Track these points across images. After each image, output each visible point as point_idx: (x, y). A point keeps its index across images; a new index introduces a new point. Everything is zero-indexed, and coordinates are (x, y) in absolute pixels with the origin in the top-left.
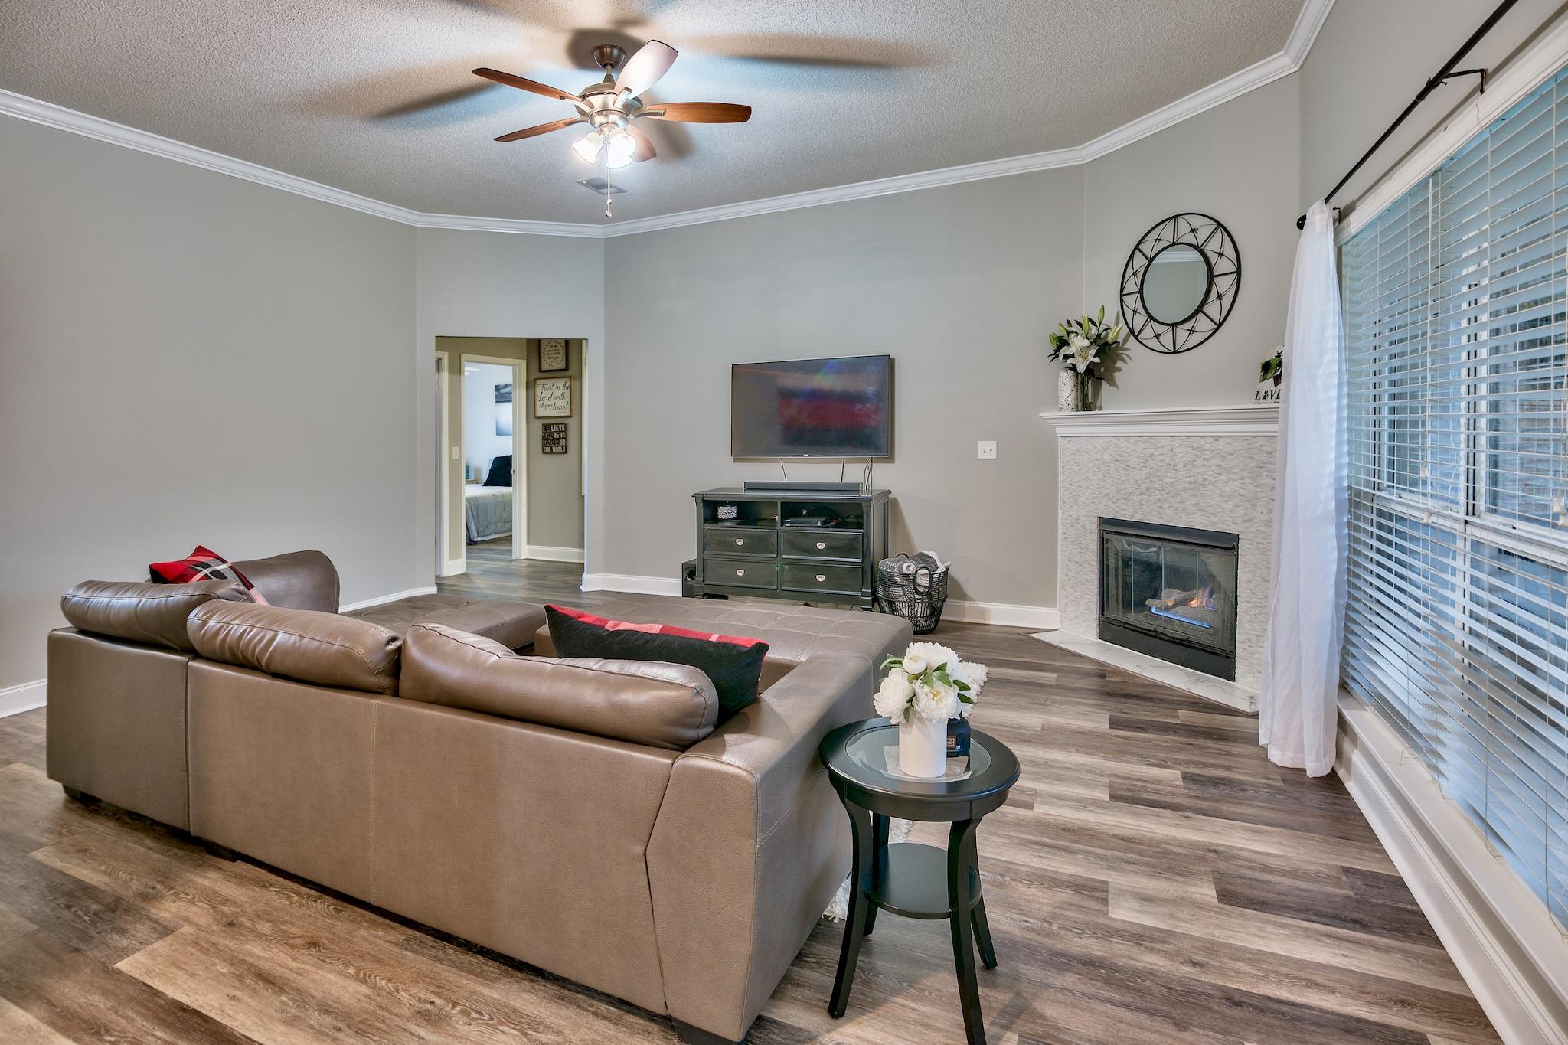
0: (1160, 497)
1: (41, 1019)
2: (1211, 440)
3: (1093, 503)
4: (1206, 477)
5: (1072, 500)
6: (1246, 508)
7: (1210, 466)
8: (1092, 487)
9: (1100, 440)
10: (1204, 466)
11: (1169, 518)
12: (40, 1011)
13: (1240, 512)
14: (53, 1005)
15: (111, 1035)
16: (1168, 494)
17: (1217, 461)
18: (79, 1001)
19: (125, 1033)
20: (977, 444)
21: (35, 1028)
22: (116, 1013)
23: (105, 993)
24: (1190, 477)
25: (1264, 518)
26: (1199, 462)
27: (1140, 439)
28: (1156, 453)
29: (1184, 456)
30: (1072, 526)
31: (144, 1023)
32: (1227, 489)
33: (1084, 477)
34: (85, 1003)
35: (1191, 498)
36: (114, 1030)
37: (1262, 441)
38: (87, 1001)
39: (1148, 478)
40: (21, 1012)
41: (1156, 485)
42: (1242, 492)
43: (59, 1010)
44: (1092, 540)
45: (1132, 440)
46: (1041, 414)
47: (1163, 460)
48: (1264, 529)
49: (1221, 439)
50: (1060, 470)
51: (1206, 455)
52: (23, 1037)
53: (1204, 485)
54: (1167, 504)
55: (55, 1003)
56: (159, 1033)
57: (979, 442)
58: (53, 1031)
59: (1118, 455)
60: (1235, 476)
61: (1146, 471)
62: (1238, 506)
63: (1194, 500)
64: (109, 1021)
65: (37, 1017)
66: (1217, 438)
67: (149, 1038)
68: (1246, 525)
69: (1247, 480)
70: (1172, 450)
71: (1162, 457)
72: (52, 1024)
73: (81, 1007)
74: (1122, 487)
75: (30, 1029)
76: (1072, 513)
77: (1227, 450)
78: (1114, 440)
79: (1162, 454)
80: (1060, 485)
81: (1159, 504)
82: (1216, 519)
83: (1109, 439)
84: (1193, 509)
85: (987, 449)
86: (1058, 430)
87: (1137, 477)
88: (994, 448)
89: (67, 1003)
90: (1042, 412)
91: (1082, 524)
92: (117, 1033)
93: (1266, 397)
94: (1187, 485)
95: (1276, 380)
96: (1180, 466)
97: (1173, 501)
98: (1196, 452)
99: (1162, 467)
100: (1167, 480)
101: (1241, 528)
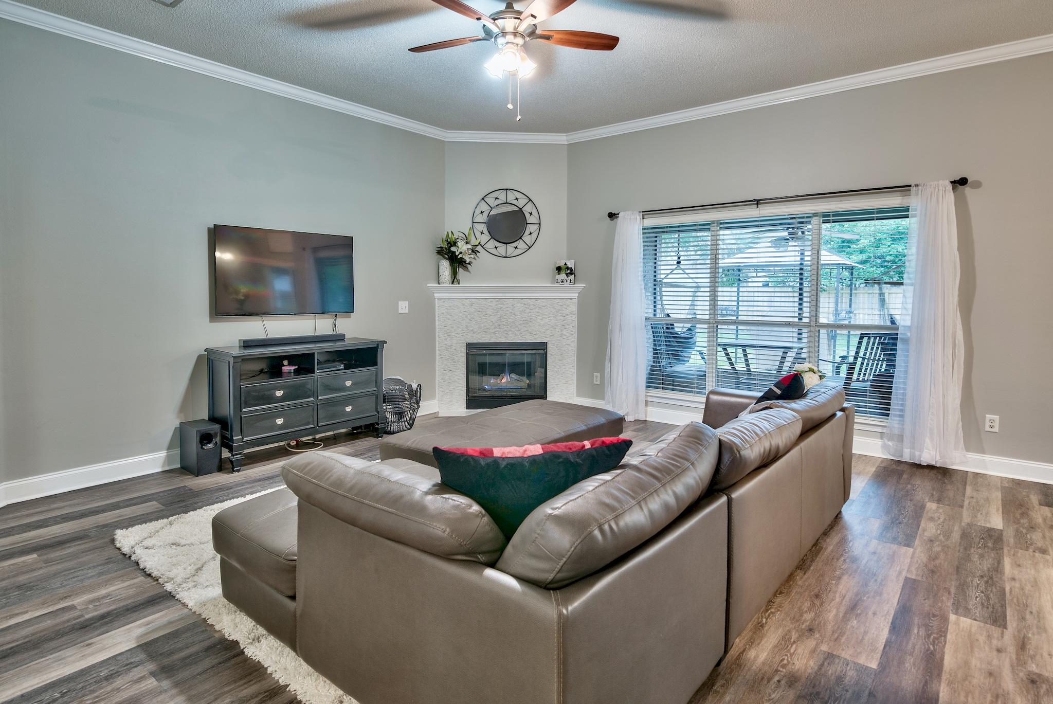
0: (506, 329)
1: (940, 682)
2: (534, 300)
3: (463, 336)
4: (531, 317)
5: (446, 335)
6: (551, 330)
7: (533, 312)
8: (461, 327)
9: (467, 301)
10: (530, 312)
11: (512, 339)
12: (934, 686)
13: (548, 332)
14: (926, 682)
15: (930, 648)
16: (511, 327)
18: (915, 671)
19: (924, 643)
20: (398, 303)
21: (947, 682)
22: (913, 652)
23: (901, 662)
24: (523, 318)
25: (559, 333)
26: (528, 311)
27: (494, 300)
28: (504, 307)
29: (520, 308)
30: (447, 350)
31: (913, 639)
32: (541, 322)
33: (456, 322)
34: (914, 668)
35: (523, 328)
36: (925, 648)
37: (558, 301)
38: (913, 668)
39: (499, 320)
40: (941, 695)
41: (504, 323)
42: (549, 323)
43: (928, 677)
44: (462, 356)
45: (489, 301)
46: (428, 285)
48: (559, 339)
49: (539, 300)
50: (437, 318)
51: (531, 307)
52: (956, 684)
53: (531, 322)
54: (511, 332)
55: (923, 681)
56: (916, 631)
57: (399, 302)
58: (944, 672)
59: (480, 308)
60: (545, 316)
61: (498, 316)
62: (547, 330)
63: (525, 329)
64: (921, 652)
65: (940, 685)
66: (537, 299)
67: (921, 634)
68: (551, 337)
69: (552, 318)
70: (513, 306)
71: (507, 309)
72: (939, 675)
73: (919, 669)
74: (482, 325)
75: (950, 683)
76: (446, 343)
77: (543, 305)
78: (477, 301)
80: (437, 327)
81: (506, 332)
82: (537, 336)
83: (473, 300)
85: (403, 307)
86: (436, 295)
87: (493, 320)
88: (407, 305)
89: (920, 676)
90: (429, 284)
91: (454, 348)
92: (926, 646)
93: (562, 282)
94: (521, 322)
95: (567, 275)
96: (518, 313)
97: (514, 330)
98: (526, 306)
99: (507, 314)
100: (510, 320)
101: (548, 339)
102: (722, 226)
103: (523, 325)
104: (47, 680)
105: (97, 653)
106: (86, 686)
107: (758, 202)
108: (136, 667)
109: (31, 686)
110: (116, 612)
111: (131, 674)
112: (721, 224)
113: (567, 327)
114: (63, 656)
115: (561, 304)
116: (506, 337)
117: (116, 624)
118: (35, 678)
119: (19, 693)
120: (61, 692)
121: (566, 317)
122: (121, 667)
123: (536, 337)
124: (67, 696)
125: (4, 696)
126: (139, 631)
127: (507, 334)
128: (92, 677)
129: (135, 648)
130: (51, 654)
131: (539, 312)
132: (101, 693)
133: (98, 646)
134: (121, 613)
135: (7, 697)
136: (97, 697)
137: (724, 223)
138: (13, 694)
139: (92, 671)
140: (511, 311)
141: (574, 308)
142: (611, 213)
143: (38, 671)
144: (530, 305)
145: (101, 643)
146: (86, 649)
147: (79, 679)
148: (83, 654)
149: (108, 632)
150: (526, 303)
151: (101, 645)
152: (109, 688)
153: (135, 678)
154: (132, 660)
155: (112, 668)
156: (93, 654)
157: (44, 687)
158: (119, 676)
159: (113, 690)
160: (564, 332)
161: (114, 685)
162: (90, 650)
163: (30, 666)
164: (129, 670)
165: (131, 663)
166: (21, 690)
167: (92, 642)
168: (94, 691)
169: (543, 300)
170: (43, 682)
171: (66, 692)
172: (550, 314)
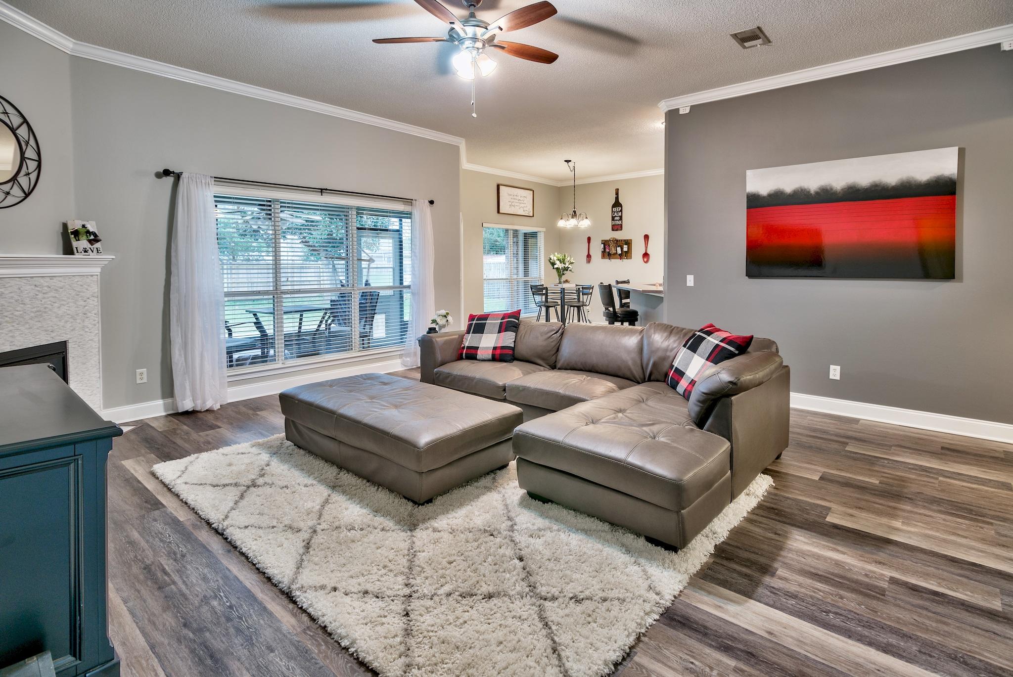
0: (11, 328)
2: (48, 279)
4: (46, 306)
6: (72, 322)
7: (48, 298)
10: (44, 298)
13: (68, 325)
16: (18, 324)
17: (52, 294)
24: (34, 308)
25: (80, 326)
26: (40, 296)
29: (30, 293)
32: (59, 312)
35: (37, 323)
41: (7, 319)
42: (68, 312)
47: (12, 297)
48: (80, 333)
49: (55, 279)
51: (45, 290)
53: (45, 312)
60: (62, 303)
62: (66, 322)
63: (39, 324)
66: (52, 277)
68: (72, 333)
69: (71, 304)
70: (20, 289)
71: (11, 295)
77: (59, 285)
79: (11, 293)
81: (11, 334)
82: (55, 334)
84: (39, 331)
93: (85, 251)
94: (32, 315)
95: (90, 241)
96: (27, 301)
97: (22, 328)
98: (38, 289)
99: (11, 303)
100: (17, 313)
101: (69, 336)
102: (282, 205)
103: (36, 319)
104: (825, 633)
105: (776, 621)
106: (811, 604)
107: (322, 191)
108: (773, 588)
109: (837, 639)
110: (713, 643)
111: (781, 586)
112: (281, 203)
113: (89, 314)
114: (795, 642)
115: (82, 284)
116: (12, 342)
117: (731, 630)
118: (830, 644)
119: (850, 641)
120: (827, 615)
121: (88, 300)
122: (780, 596)
123: (53, 335)
124: (826, 609)
125: (861, 650)
126: (732, 608)
127: (12, 337)
128: (801, 607)
129: (755, 600)
130: (799, 654)
131: (55, 297)
132: (810, 592)
133: (767, 626)
134: (712, 637)
135: (859, 647)
136: (814, 592)
137: (285, 203)
138: (853, 645)
139: (796, 611)
140: (16, 297)
141: (95, 289)
142: (168, 170)
143: (822, 648)
144: (43, 287)
145: (763, 626)
146: (777, 631)
147: (809, 613)
148: (784, 630)
149: (747, 630)
150: (38, 284)
151: (765, 625)
152: (803, 590)
153: (783, 582)
154: (769, 593)
155: (784, 600)
156: (779, 623)
157: (831, 630)
158: (788, 592)
159: (803, 587)
160: (86, 323)
161: (798, 589)
162: (775, 628)
163: (823, 659)
164: (778, 590)
165: (771, 592)
166: (846, 643)
167: (765, 633)
168: (811, 597)
169: (60, 279)
170: (828, 635)
171: (824, 612)
172: (69, 298)
